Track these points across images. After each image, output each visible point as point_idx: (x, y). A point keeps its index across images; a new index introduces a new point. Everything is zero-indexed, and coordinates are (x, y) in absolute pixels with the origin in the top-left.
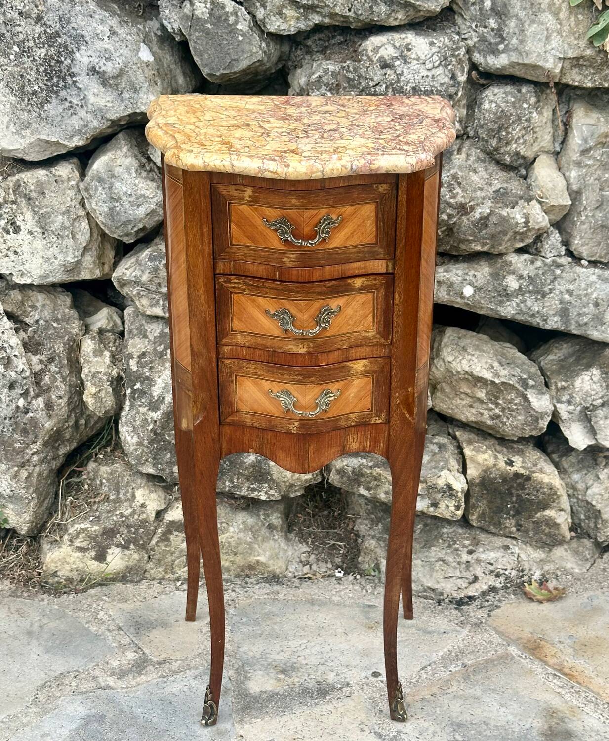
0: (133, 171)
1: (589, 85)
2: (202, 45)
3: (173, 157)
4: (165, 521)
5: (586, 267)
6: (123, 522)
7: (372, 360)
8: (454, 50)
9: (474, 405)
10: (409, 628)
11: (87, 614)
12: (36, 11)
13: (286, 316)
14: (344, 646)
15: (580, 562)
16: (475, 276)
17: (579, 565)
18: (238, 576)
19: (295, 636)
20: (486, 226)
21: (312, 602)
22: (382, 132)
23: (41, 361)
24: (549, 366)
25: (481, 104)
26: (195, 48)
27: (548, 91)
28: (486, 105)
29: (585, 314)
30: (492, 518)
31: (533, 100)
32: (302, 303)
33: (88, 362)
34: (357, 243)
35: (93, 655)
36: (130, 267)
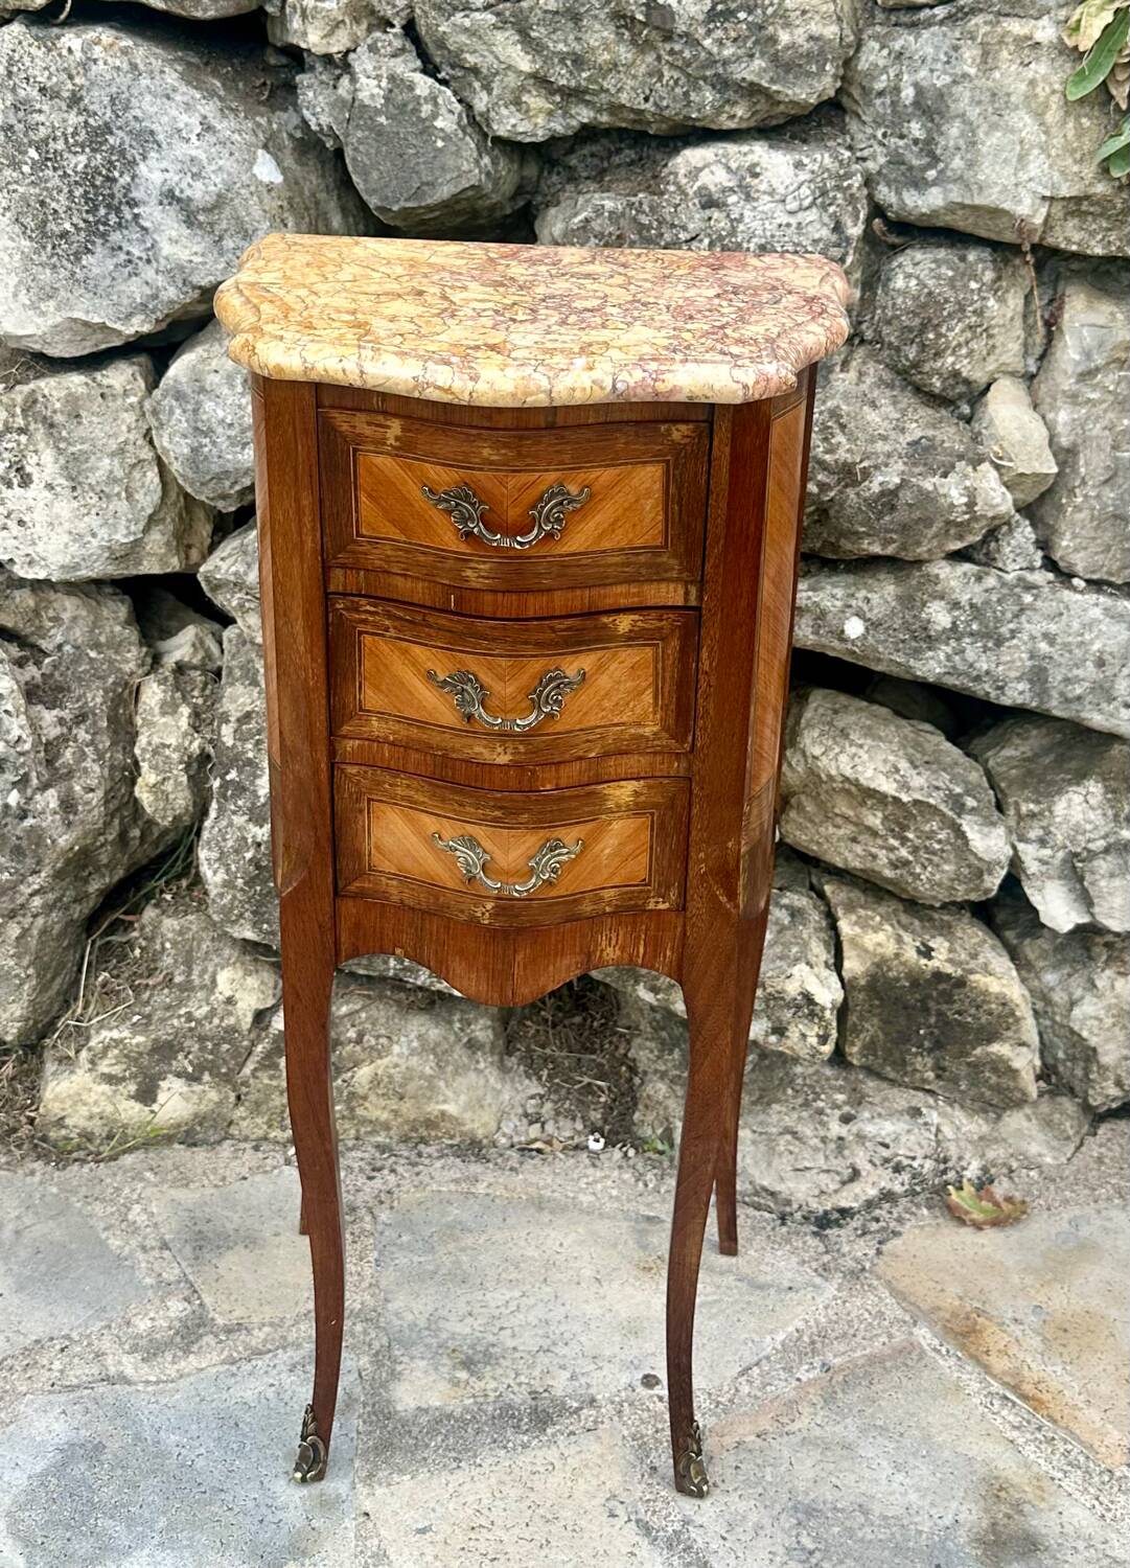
0: (239, 381)
1: (1099, 251)
2: (368, 154)
3: (243, 347)
4: (271, 1030)
5: (1081, 592)
6: (191, 1029)
7: (651, 781)
8: (841, 178)
9: (861, 838)
10: (722, 1274)
11: (109, 1210)
12: (70, 87)
13: (468, 688)
14: (593, 1309)
15: (1055, 1143)
16: (868, 600)
17: (1053, 1148)
18: (405, 1139)
19: (498, 1281)
20: (893, 508)
21: (539, 1204)
22: (691, 317)
23: (61, 721)
24: (1004, 769)
25: (889, 280)
26: (354, 159)
27: (1017, 262)
28: (899, 282)
29: (1078, 680)
30: (889, 1052)
31: (989, 276)
32: (503, 662)
33: (149, 724)
34: (623, 544)
35: (103, 1303)
36: (230, 555)
